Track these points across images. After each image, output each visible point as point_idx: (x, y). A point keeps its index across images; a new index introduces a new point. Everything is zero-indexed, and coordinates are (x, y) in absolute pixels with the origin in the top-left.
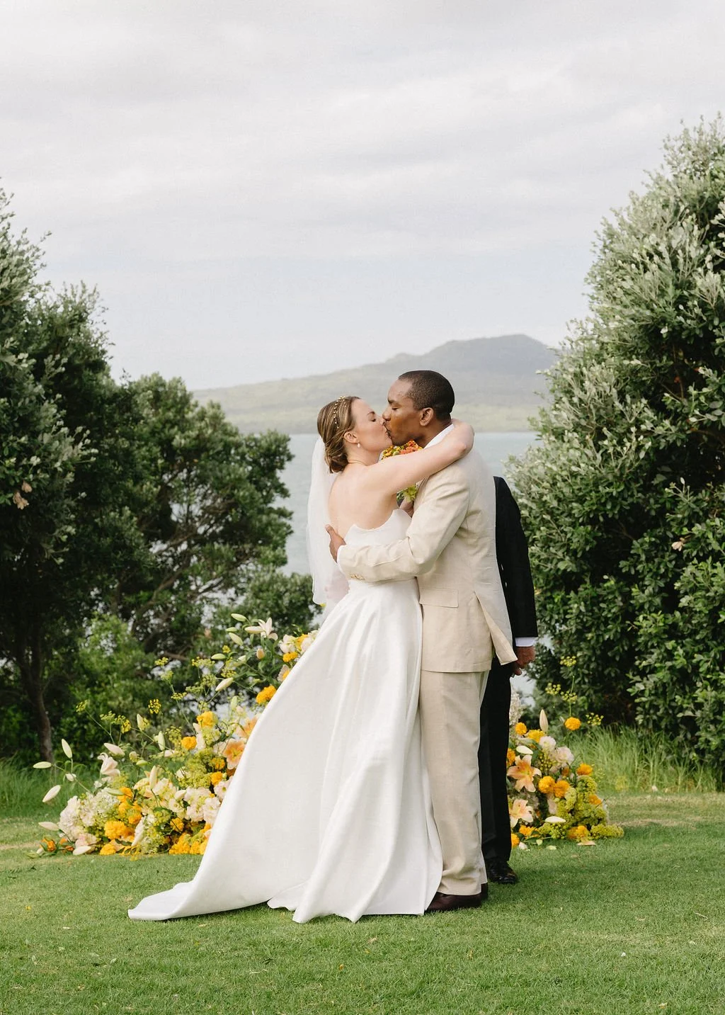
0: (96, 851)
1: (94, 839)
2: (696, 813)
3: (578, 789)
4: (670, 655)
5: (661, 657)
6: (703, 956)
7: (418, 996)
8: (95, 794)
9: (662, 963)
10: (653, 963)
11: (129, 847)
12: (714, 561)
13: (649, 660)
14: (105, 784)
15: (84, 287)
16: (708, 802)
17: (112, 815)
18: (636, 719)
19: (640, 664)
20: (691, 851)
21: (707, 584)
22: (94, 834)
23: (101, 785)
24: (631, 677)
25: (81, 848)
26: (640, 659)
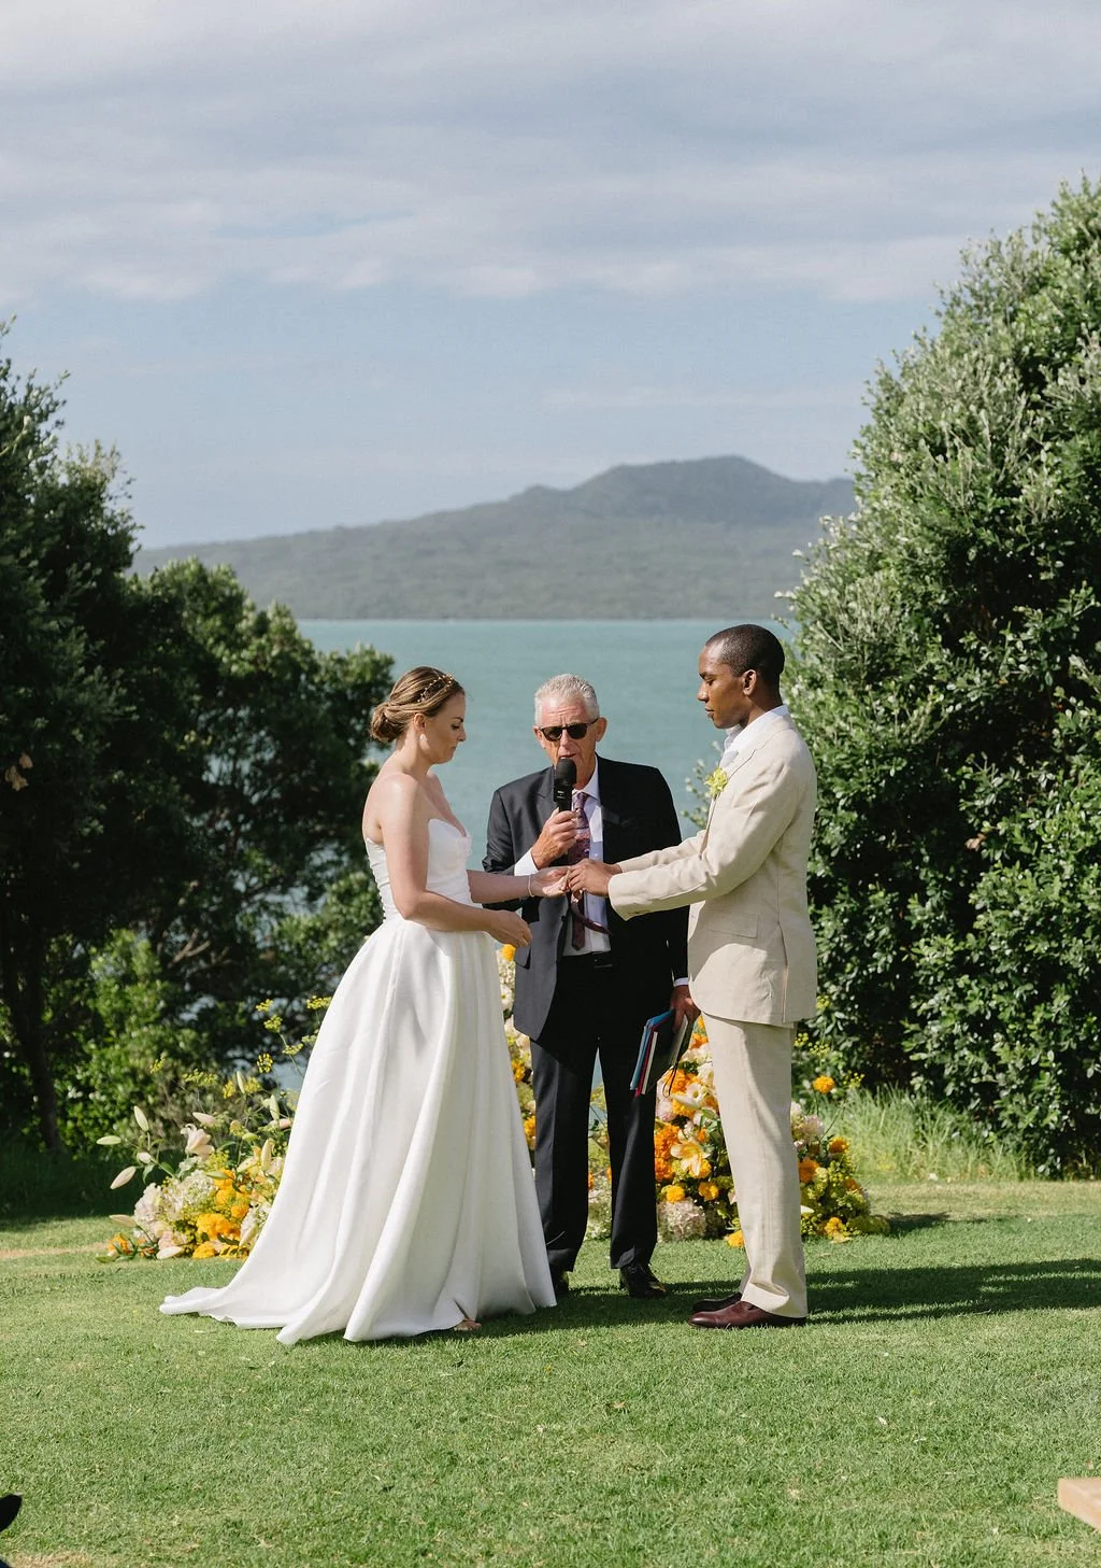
0: (187, 1254)
1: (184, 1237)
2: (987, 1206)
3: (830, 1170)
4: (961, 995)
5: (948, 998)
6: (981, 1355)
7: (645, 1397)
8: (181, 1180)
9: (931, 1364)
10: (922, 1363)
11: (235, 1247)
12: (1023, 868)
13: (932, 1002)
14: (195, 1167)
15: (99, 448)
16: (1004, 1192)
17: (207, 1207)
18: (912, 1082)
19: (919, 1007)
20: (975, 1248)
21: (1011, 900)
22: (184, 1231)
23: (189, 1167)
24: (907, 1025)
25: (167, 1250)
26: (917, 999)
